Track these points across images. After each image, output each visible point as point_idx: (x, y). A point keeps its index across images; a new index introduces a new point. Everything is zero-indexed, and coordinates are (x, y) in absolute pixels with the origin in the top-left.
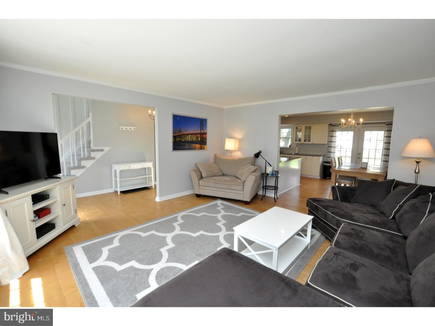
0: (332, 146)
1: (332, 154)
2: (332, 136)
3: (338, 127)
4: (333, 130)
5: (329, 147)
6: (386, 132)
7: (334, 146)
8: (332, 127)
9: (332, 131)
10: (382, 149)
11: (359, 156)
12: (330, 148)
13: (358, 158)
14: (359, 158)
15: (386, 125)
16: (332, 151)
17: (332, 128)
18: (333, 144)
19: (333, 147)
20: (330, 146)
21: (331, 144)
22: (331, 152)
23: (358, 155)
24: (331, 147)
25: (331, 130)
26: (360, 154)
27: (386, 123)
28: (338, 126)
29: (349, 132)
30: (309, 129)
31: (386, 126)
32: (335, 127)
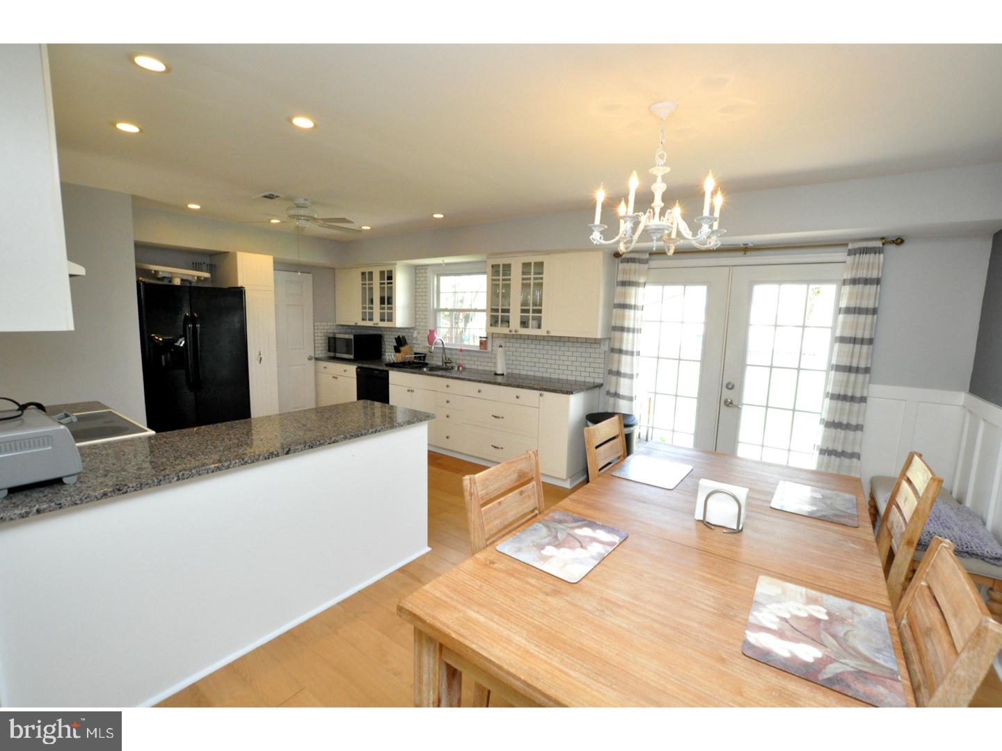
0: (624, 348)
1: (624, 382)
2: (624, 306)
3: (646, 266)
4: (626, 278)
5: (613, 350)
6: (847, 289)
7: (630, 349)
8: (625, 264)
9: (624, 284)
10: (824, 366)
11: (728, 395)
12: (616, 356)
13: (726, 402)
14: (729, 404)
15: (852, 253)
16: (623, 370)
17: (624, 272)
18: (627, 340)
19: (627, 353)
20: (617, 346)
21: (621, 340)
22: (618, 374)
23: (724, 389)
24: (620, 351)
25: (620, 278)
26: (730, 387)
27: (850, 246)
28: (645, 262)
29: (690, 288)
30: (535, 274)
31: (850, 259)
32: (632, 266)
